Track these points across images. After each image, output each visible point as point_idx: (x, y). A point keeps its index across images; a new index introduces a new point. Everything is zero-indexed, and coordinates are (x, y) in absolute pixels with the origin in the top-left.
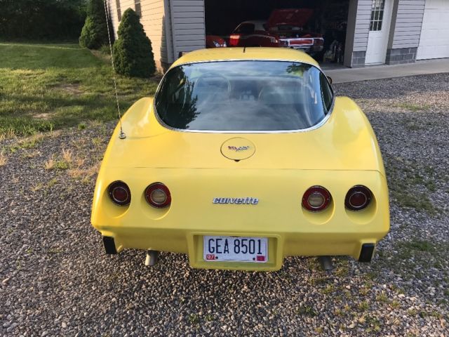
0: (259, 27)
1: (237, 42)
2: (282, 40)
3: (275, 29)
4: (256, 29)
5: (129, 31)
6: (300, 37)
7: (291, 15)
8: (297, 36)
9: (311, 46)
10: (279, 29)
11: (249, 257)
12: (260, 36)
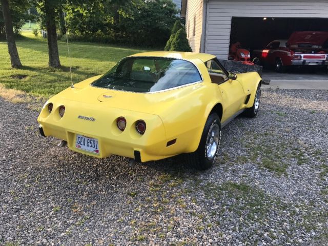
0: (283, 44)
1: (266, 55)
2: (296, 54)
3: (296, 46)
4: (280, 46)
5: (178, 43)
6: (315, 53)
7: (310, 36)
8: (313, 52)
9: (323, 60)
10: (299, 47)
11: (92, 149)
12: (281, 51)
